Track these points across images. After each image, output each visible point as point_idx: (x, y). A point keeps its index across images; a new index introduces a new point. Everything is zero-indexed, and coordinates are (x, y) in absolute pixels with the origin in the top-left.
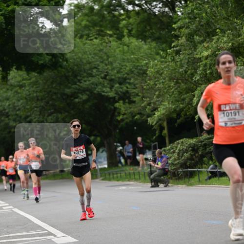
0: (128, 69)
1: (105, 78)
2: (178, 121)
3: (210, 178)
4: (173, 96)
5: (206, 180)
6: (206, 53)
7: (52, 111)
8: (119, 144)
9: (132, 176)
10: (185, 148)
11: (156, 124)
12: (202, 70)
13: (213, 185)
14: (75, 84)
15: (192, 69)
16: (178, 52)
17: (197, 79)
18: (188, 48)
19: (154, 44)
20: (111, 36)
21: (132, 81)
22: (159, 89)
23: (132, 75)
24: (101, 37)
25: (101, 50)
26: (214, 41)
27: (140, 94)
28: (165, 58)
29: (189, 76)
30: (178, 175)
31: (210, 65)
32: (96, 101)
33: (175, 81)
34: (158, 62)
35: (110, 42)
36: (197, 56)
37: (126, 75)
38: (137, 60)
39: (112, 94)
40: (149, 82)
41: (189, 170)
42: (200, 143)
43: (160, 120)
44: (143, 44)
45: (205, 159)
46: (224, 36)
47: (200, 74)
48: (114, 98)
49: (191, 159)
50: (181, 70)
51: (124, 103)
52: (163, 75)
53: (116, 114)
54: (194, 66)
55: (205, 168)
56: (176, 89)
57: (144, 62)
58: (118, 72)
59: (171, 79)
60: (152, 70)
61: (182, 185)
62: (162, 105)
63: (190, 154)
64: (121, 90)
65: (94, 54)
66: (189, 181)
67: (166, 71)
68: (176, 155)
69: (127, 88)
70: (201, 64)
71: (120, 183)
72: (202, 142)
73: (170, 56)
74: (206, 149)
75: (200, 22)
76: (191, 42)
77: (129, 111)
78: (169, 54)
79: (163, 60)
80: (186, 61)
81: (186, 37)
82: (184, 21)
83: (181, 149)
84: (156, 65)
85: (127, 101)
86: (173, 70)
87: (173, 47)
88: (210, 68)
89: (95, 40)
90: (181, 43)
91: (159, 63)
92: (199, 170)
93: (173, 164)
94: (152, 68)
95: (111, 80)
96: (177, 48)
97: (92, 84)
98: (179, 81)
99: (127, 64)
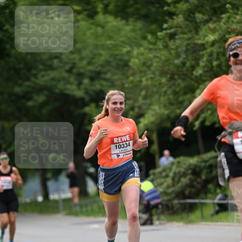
0: (103, 58)
1: (70, 71)
3: (217, 212)
4: (166, 97)
5: (212, 215)
6: (211, 38)
10: (182, 170)
12: (207, 61)
13: (221, 222)
14: (28, 79)
15: (192, 60)
16: (172, 36)
17: (198, 74)
18: (187, 30)
19: (139, 24)
20: (79, 13)
21: (109, 76)
22: (146, 88)
23: (108, 68)
26: (223, 21)
28: (154, 44)
29: (188, 70)
30: (173, 208)
31: (218, 54)
33: (168, 76)
34: (145, 49)
36: (200, 42)
37: (99, 69)
38: (116, 46)
39: (79, 93)
40: (131, 78)
41: (189, 201)
45: (211, 186)
46: (237, 14)
47: (204, 67)
48: (82, 99)
49: (191, 185)
50: (177, 62)
52: (152, 68)
53: (86, 122)
54: (195, 55)
55: (211, 199)
56: (170, 87)
57: (125, 50)
58: (89, 63)
60: (137, 61)
61: (179, 222)
62: (150, 109)
63: (190, 179)
64: (93, 88)
66: (188, 216)
69: (102, 85)
70: (204, 52)
71: (92, 219)
72: (206, 162)
73: (161, 41)
74: (211, 172)
76: (191, 22)
78: (160, 39)
79: (151, 46)
80: (184, 49)
81: (184, 14)
83: (177, 170)
84: (142, 54)
86: (166, 61)
87: (166, 29)
88: (218, 59)
90: (178, 24)
91: (147, 51)
92: (203, 201)
93: (165, 193)
94: (137, 57)
95: (80, 75)
96: (172, 31)
97: (53, 79)
98: (176, 77)
99: (103, 52)
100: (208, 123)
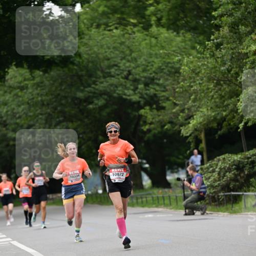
0: (156, 66)
1: (126, 78)
2: (219, 132)
4: (213, 100)
6: (253, 48)
7: (61, 119)
8: (144, 161)
9: (161, 202)
10: (228, 166)
11: (190, 135)
12: (249, 68)
14: (89, 86)
15: (236, 67)
16: (218, 46)
18: (232, 40)
19: (189, 36)
20: (135, 25)
21: (161, 82)
22: (195, 92)
23: (162, 74)
24: (122, 27)
25: (122, 43)
27: (171, 98)
28: (202, 53)
29: (232, 76)
30: (219, 199)
32: (116, 107)
33: (215, 82)
34: (193, 57)
35: (134, 33)
36: (243, 51)
37: (154, 74)
38: (168, 55)
39: (135, 98)
40: (182, 83)
41: (233, 193)
42: (246, 160)
43: (196, 130)
44: (175, 36)
45: (252, 180)
48: (139, 102)
49: (235, 179)
50: (222, 68)
51: (151, 109)
52: (200, 75)
53: (141, 123)
54: (239, 63)
55: (253, 191)
56: (216, 92)
57: (177, 58)
58: (144, 71)
59: (210, 79)
60: (186, 68)
61: (224, 212)
62: (199, 111)
63: (234, 174)
64: (148, 92)
65: (114, 48)
66: (232, 207)
67: (205, 69)
68: (216, 175)
69: (157, 91)
70: (247, 60)
71: (146, 209)
72: (248, 158)
73: (209, 51)
74: (253, 167)
75: (246, 8)
76: (236, 33)
77: (157, 120)
78: (208, 49)
79: (199, 55)
80: (229, 57)
81: (229, 27)
82: (226, 7)
83: (223, 167)
84: (192, 62)
85: (154, 106)
86: (212, 68)
89: (114, 31)
90: (223, 36)
91: (196, 59)
92: (245, 193)
93: (212, 186)
94: (187, 66)
95: (136, 81)
96: (218, 40)
97: (112, 85)
98: (222, 82)
99: (156, 60)
100: (250, 124)
